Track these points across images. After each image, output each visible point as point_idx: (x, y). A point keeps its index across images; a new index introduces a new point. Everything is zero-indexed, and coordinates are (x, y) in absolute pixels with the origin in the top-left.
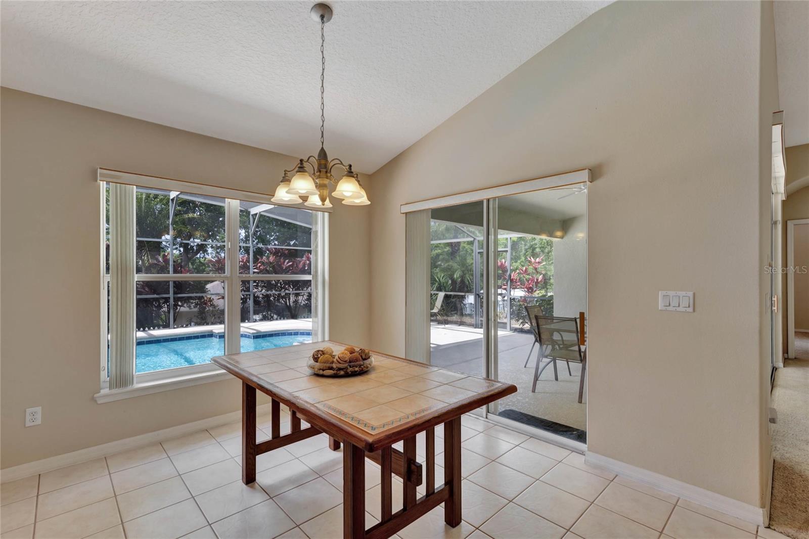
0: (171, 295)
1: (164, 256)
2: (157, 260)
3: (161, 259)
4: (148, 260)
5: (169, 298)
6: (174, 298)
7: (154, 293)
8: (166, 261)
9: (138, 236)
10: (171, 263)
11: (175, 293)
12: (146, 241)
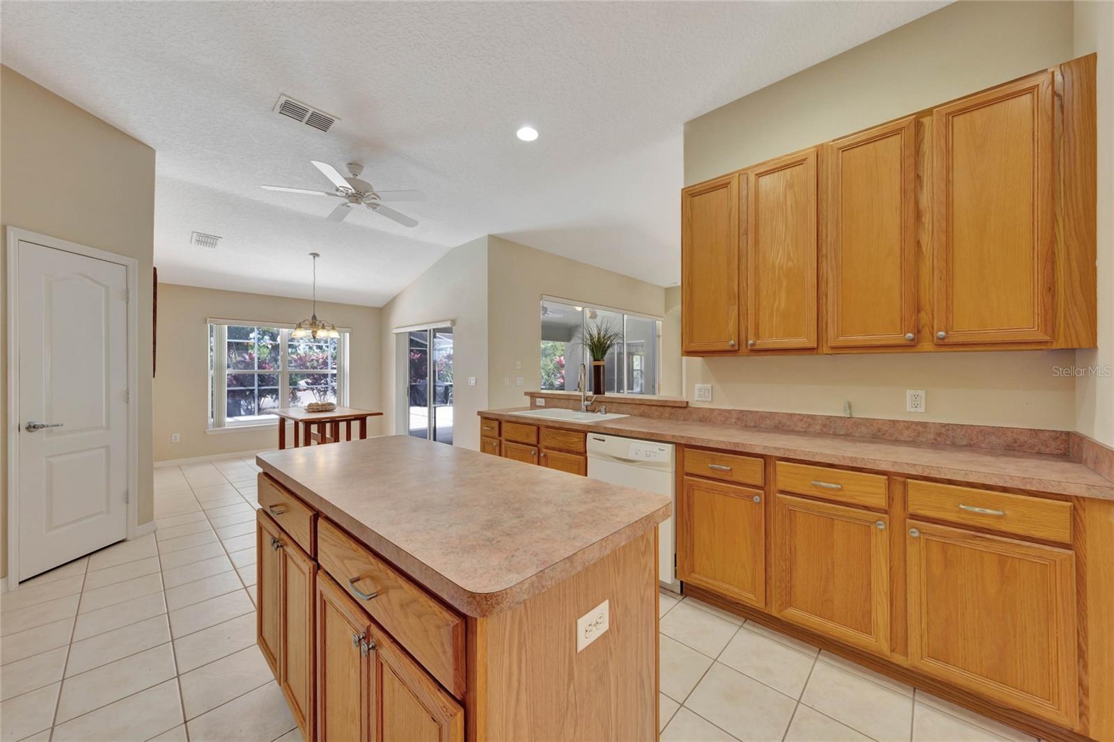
0: (256, 387)
1: (250, 355)
2: (243, 357)
3: (247, 357)
4: (236, 358)
5: (254, 390)
6: (259, 390)
7: (241, 386)
8: (252, 358)
9: (228, 338)
10: (256, 360)
11: (259, 386)
12: (235, 343)
